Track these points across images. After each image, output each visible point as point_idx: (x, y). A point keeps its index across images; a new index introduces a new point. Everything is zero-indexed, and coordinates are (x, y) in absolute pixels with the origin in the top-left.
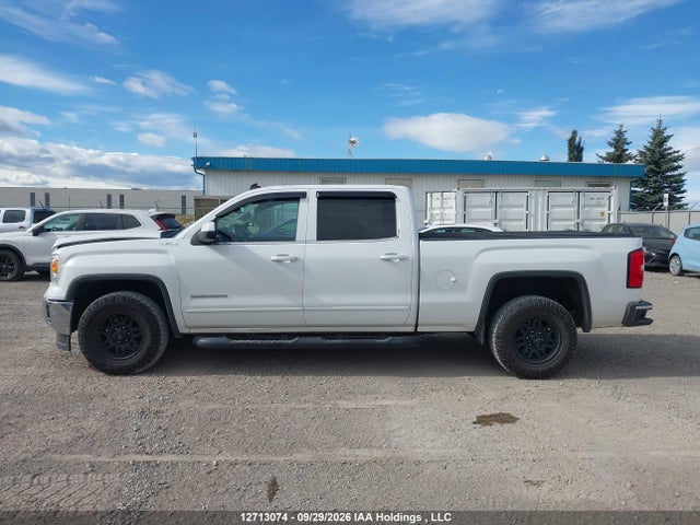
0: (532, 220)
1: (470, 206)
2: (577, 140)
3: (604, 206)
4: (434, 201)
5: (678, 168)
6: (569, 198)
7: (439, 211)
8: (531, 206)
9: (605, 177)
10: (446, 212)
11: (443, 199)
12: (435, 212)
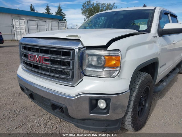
1: (29, 25)
2: (33, 7)
3: (64, 26)
4: (16, 23)
5: (64, 18)
6: (56, 24)
7: (19, 26)
8: (47, 26)
9: (53, 19)
10: (21, 26)
11: (19, 22)
12: (17, 26)
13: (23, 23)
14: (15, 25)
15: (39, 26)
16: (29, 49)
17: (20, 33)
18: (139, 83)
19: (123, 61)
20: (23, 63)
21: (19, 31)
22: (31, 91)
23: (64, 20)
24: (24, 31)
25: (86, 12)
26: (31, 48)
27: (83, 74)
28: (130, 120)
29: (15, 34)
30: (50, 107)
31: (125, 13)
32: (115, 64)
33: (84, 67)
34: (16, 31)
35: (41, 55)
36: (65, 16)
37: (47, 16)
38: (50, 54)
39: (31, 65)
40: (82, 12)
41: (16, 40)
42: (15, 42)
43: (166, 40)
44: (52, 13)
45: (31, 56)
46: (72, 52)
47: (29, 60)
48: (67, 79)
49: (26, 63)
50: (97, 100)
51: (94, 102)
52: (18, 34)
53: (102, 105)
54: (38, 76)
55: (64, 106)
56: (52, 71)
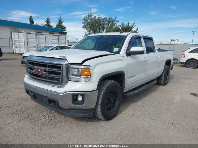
0: (47, 43)
1: (29, 38)
2: (32, 19)
3: (64, 40)
4: (15, 36)
5: (65, 30)
6: (56, 37)
7: (18, 39)
8: (47, 39)
9: (53, 31)
10: (20, 39)
11: (19, 35)
12: (16, 39)
13: (22, 37)
14: (14, 38)
15: (38, 39)
16: (34, 64)
17: (18, 46)
18: (106, 87)
19: (92, 72)
20: (28, 74)
21: (18, 44)
22: (34, 93)
23: (65, 33)
24: (23, 44)
25: (87, 25)
26: (35, 63)
27: (68, 80)
28: (100, 110)
29: (14, 47)
30: (47, 102)
31: (107, 37)
32: (87, 74)
33: (69, 76)
34: (15, 44)
35: (42, 68)
36: (66, 29)
37: (47, 28)
38: (48, 67)
39: (34, 75)
40: (83, 26)
41: (14, 53)
42: (13, 55)
43: (133, 58)
44: (52, 25)
45: (35, 69)
46: (61, 66)
47: (34, 72)
48: (59, 83)
49: (30, 73)
50: (77, 95)
51: (75, 97)
52: (16, 47)
53: (80, 99)
54: (40, 82)
55: (56, 100)
56: (49, 78)
